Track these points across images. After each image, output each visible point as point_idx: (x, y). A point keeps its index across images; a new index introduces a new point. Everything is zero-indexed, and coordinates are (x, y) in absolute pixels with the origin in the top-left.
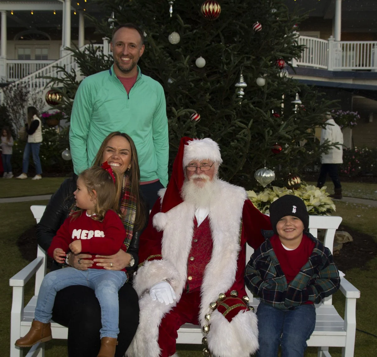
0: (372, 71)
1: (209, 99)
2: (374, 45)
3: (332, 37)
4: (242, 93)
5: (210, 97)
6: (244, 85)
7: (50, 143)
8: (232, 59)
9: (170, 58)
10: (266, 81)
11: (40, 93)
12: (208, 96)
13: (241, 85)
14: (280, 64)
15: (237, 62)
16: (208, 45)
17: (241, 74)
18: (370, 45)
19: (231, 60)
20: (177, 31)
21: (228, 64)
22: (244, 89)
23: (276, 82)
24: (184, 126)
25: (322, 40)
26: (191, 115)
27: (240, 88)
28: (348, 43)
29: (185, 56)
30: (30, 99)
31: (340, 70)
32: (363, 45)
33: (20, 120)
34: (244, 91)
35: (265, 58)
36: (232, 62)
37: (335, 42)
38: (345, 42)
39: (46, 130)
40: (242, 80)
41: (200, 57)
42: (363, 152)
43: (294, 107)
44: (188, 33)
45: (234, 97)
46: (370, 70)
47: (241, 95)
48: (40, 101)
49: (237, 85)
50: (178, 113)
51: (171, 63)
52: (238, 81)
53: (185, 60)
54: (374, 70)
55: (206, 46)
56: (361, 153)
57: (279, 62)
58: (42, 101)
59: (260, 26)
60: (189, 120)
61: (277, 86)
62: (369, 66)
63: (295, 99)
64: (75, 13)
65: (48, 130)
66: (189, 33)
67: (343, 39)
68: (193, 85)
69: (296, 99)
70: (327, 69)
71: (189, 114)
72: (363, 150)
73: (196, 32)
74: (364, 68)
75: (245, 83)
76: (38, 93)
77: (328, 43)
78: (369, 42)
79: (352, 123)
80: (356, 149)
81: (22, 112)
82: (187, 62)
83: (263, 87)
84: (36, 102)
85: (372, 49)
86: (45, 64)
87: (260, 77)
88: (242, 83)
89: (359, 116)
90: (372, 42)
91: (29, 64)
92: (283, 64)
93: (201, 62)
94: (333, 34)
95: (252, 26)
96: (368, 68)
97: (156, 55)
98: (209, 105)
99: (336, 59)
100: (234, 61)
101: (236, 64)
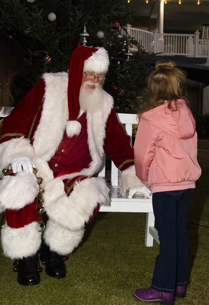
0: (187, 57)
1: (59, 43)
2: (188, 37)
3: (157, 30)
4: (85, 41)
5: (59, 42)
6: (87, 35)
10: (104, 34)
12: (57, 41)
13: (84, 35)
14: (116, 25)
15: (81, 16)
17: (85, 26)
18: (185, 37)
19: (76, 14)
21: (73, 17)
22: (86, 38)
23: (113, 37)
25: (149, 32)
27: (83, 36)
28: (169, 35)
29: (40, 10)
31: (163, 56)
32: (180, 37)
34: (86, 40)
35: (104, 15)
36: (78, 16)
37: (159, 34)
38: (167, 34)
40: (85, 31)
41: (51, 12)
43: (127, 59)
45: (79, 44)
46: (185, 56)
47: (85, 43)
49: (81, 35)
50: (33, 54)
51: (27, 11)
52: (82, 32)
53: (39, 12)
54: (188, 56)
57: (115, 24)
61: (113, 40)
62: (185, 53)
63: (127, 52)
67: (165, 31)
68: (45, 31)
69: (129, 52)
71: (42, 55)
74: (181, 54)
75: (88, 34)
77: (154, 34)
78: (184, 35)
82: (41, 15)
83: (102, 39)
85: (187, 41)
87: (99, 31)
88: (85, 33)
90: (187, 35)
92: (118, 25)
93: (52, 17)
94: (157, 27)
96: (184, 54)
97: (15, 5)
98: (59, 49)
99: (160, 48)
100: (79, 14)
101: (80, 17)
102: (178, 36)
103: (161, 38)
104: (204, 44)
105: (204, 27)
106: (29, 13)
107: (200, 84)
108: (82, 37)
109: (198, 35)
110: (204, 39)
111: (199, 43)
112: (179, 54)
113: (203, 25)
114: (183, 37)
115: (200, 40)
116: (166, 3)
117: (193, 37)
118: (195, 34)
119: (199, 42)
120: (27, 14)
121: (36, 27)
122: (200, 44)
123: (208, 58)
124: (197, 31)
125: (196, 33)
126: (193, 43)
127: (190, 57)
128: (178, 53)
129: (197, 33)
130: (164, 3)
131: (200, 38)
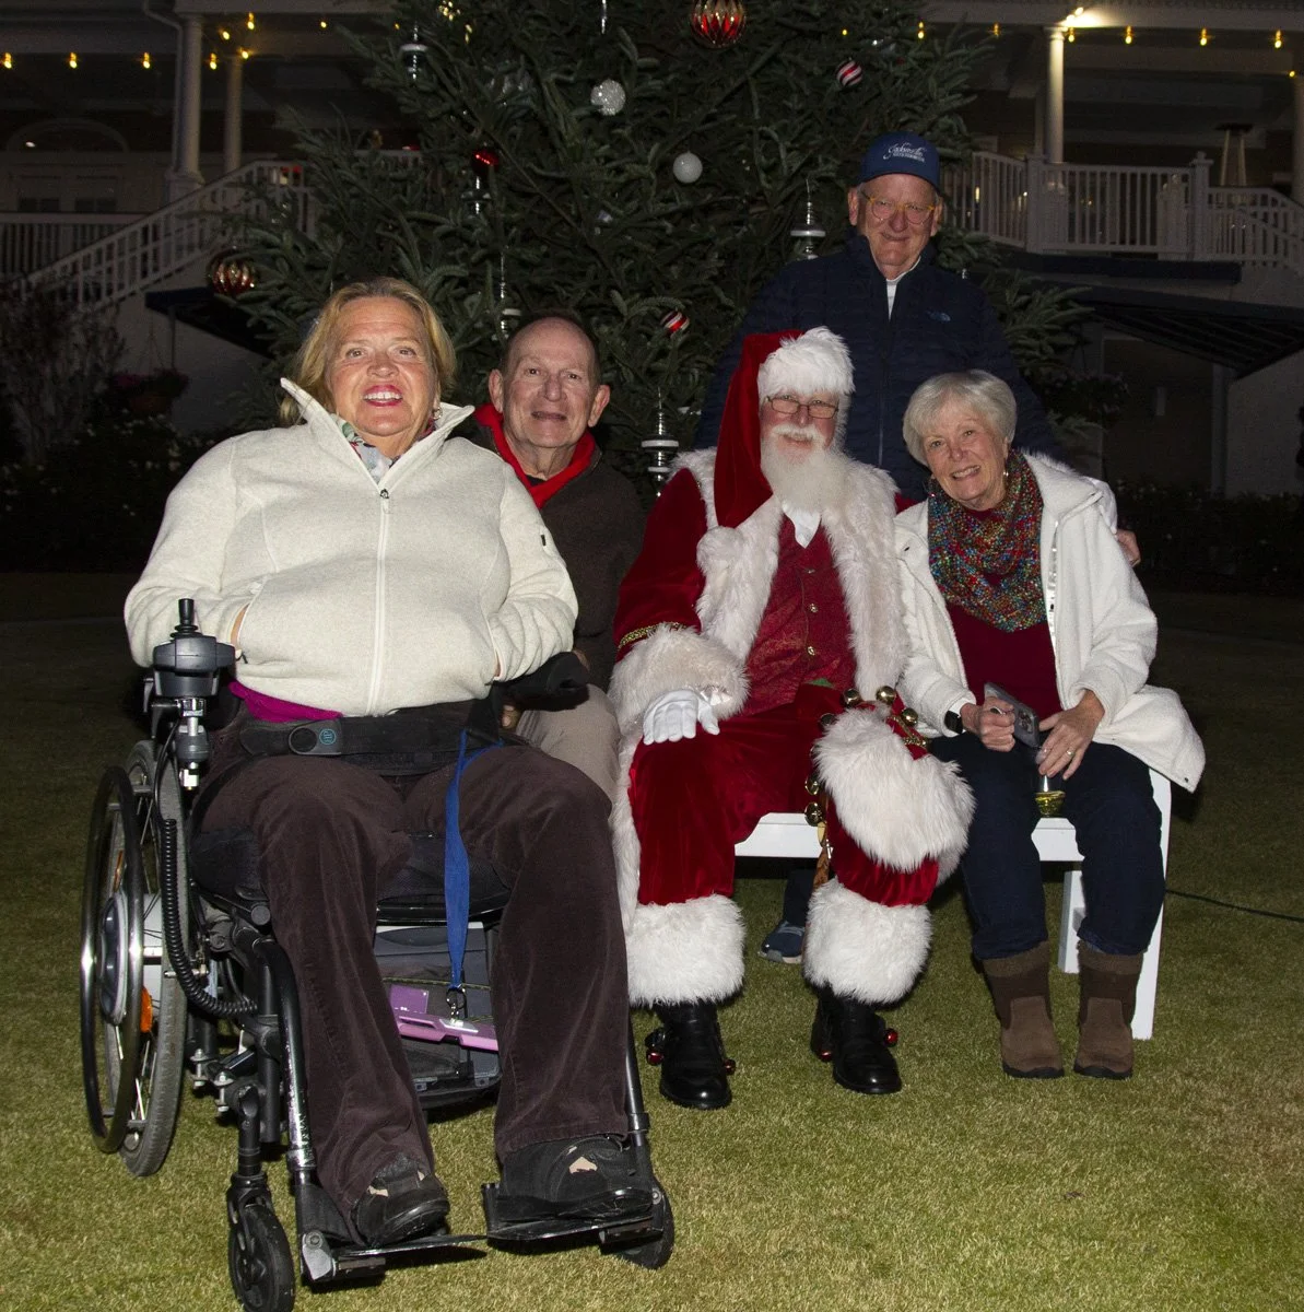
0: (1160, 258)
1: (718, 270)
2: (1165, 178)
3: (1037, 149)
5: (720, 265)
6: (818, 233)
7: (149, 464)
8: (783, 155)
9: (607, 147)
11: (111, 312)
12: (714, 261)
13: (808, 233)
15: (796, 166)
16: (710, 118)
17: (809, 201)
19: (779, 159)
20: (617, 78)
21: (770, 170)
22: (815, 245)
24: (649, 344)
25: (1007, 160)
26: (664, 315)
27: (804, 239)
28: (1088, 169)
30: (76, 329)
31: (1064, 253)
32: (1134, 176)
33: (41, 396)
34: (814, 251)
36: (784, 163)
37: (1046, 168)
38: (1077, 169)
39: (135, 422)
40: (809, 220)
41: (683, 151)
42: (1141, 496)
44: (650, 83)
46: (1155, 255)
48: (111, 336)
49: (796, 233)
50: (629, 306)
51: (608, 159)
52: (799, 221)
53: (649, 150)
54: (1166, 254)
55: (703, 123)
56: (1135, 497)
58: (116, 336)
59: (857, 71)
60: (658, 332)
62: (1153, 242)
64: (213, 66)
65: (141, 422)
66: (654, 84)
67: (1071, 153)
68: (670, 227)
70: (1025, 248)
71: (659, 312)
72: (1142, 490)
73: (676, 80)
74: (1138, 248)
75: (821, 229)
76: (103, 310)
77: (1027, 170)
78: (1149, 170)
79: (1106, 407)
80: (1122, 485)
81: (48, 370)
82: (653, 163)
84: (94, 337)
86: (110, 226)
88: (811, 227)
89: (1126, 386)
90: (1159, 171)
91: (57, 226)
93: (688, 167)
94: (1038, 136)
95: (833, 71)
96: (1148, 248)
97: (567, 137)
98: (717, 289)
100: (790, 161)
101: (794, 170)
102: (1123, 176)
103: (1056, 182)
104: (1231, 205)
105: (1228, 133)
106: (614, 164)
107: (1217, 369)
108: (799, 241)
109: (1206, 170)
110: (1227, 186)
111: (1210, 202)
112: (1127, 248)
113: (1223, 128)
114: (1144, 176)
115: (1214, 191)
116: (1071, 39)
117: (1185, 178)
118: (1194, 166)
119: (1210, 196)
120: (608, 166)
121: (639, 209)
122: (1214, 205)
123: (1243, 262)
124: (1201, 155)
125: (1195, 161)
126: (1186, 202)
127: (1174, 258)
128: (1123, 242)
129: (1202, 163)
130: (1066, 41)
131: (1214, 180)
